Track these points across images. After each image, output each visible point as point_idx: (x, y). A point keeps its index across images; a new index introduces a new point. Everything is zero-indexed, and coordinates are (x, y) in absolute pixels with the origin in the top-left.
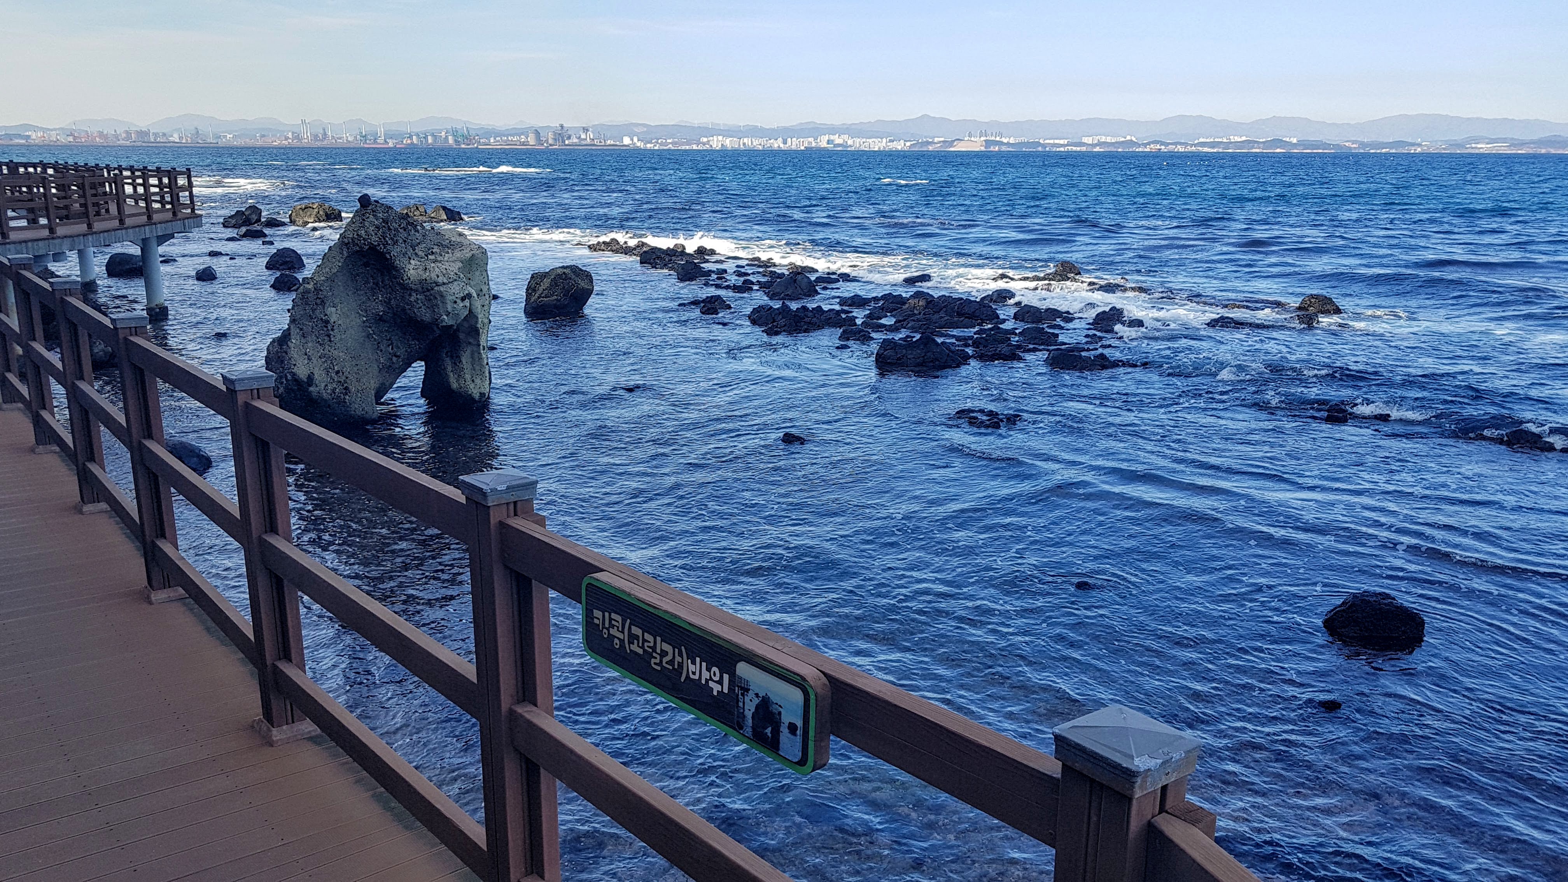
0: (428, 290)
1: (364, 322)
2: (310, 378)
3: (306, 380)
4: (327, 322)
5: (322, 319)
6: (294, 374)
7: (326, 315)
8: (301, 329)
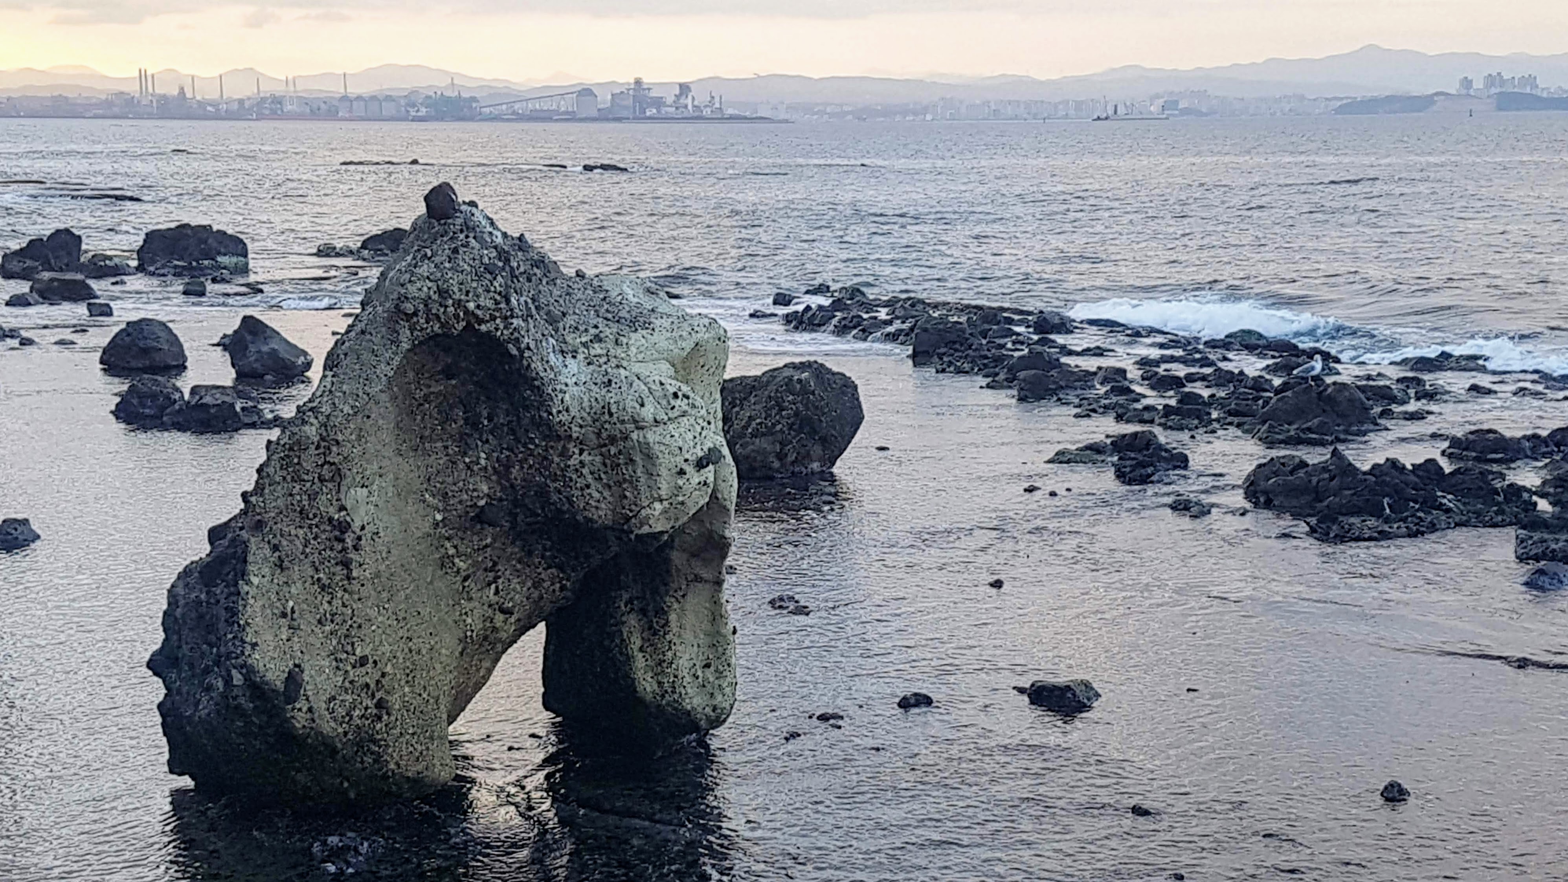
0: (613, 440)
1: (436, 525)
2: (293, 680)
3: (280, 685)
4: (343, 527)
5: (331, 520)
6: (249, 671)
7: (342, 508)
8: (276, 548)
